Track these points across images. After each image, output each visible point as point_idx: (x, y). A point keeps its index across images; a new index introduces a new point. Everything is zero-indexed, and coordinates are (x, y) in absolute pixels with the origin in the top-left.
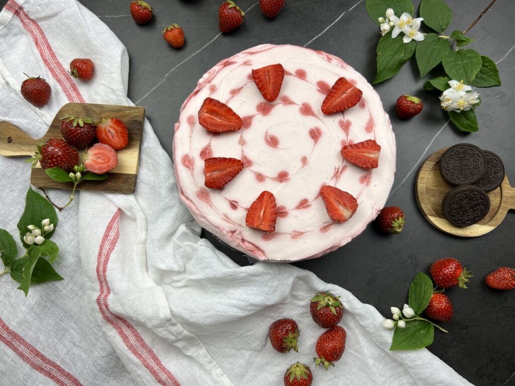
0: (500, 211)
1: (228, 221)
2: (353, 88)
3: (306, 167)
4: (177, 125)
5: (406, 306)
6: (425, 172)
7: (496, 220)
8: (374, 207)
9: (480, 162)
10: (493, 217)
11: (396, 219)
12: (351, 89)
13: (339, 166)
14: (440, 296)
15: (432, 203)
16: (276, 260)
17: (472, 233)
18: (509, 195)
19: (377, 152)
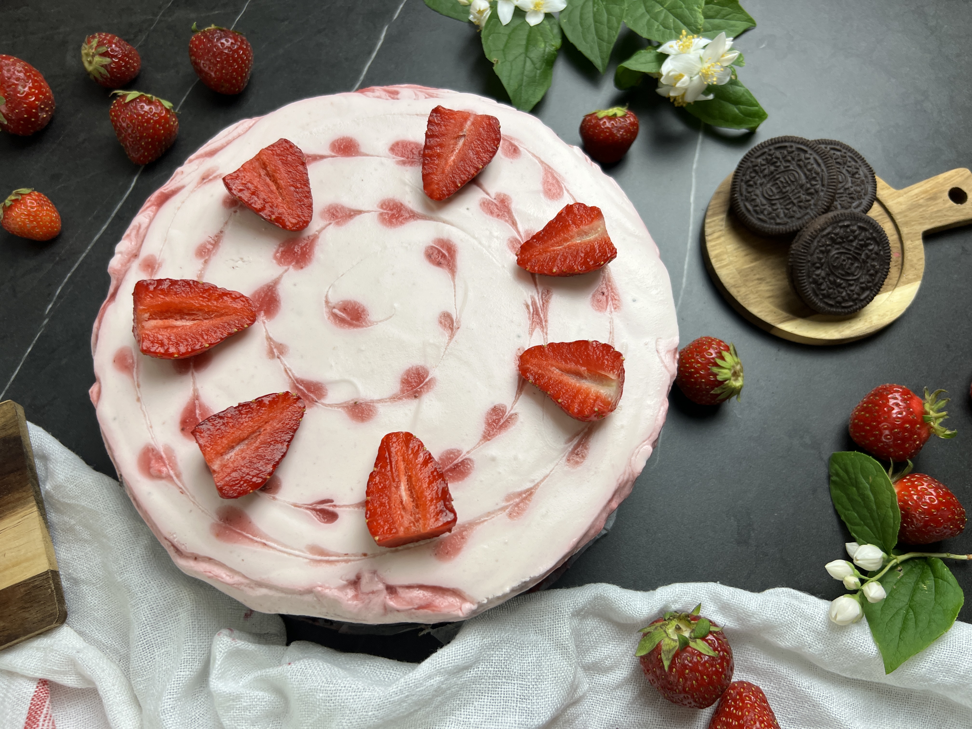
0: (908, 244)
1: (328, 562)
2: (471, 119)
3: (458, 335)
4: (93, 390)
5: (851, 547)
6: (718, 242)
7: (912, 266)
8: (660, 348)
9: (812, 161)
10: (903, 264)
11: (719, 362)
12: (469, 123)
13: (532, 297)
14: (909, 480)
15: (769, 297)
16: (500, 594)
17: (884, 315)
18: (903, 207)
19: (596, 223)
